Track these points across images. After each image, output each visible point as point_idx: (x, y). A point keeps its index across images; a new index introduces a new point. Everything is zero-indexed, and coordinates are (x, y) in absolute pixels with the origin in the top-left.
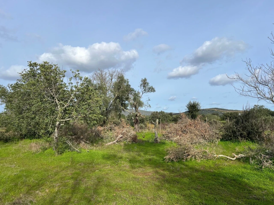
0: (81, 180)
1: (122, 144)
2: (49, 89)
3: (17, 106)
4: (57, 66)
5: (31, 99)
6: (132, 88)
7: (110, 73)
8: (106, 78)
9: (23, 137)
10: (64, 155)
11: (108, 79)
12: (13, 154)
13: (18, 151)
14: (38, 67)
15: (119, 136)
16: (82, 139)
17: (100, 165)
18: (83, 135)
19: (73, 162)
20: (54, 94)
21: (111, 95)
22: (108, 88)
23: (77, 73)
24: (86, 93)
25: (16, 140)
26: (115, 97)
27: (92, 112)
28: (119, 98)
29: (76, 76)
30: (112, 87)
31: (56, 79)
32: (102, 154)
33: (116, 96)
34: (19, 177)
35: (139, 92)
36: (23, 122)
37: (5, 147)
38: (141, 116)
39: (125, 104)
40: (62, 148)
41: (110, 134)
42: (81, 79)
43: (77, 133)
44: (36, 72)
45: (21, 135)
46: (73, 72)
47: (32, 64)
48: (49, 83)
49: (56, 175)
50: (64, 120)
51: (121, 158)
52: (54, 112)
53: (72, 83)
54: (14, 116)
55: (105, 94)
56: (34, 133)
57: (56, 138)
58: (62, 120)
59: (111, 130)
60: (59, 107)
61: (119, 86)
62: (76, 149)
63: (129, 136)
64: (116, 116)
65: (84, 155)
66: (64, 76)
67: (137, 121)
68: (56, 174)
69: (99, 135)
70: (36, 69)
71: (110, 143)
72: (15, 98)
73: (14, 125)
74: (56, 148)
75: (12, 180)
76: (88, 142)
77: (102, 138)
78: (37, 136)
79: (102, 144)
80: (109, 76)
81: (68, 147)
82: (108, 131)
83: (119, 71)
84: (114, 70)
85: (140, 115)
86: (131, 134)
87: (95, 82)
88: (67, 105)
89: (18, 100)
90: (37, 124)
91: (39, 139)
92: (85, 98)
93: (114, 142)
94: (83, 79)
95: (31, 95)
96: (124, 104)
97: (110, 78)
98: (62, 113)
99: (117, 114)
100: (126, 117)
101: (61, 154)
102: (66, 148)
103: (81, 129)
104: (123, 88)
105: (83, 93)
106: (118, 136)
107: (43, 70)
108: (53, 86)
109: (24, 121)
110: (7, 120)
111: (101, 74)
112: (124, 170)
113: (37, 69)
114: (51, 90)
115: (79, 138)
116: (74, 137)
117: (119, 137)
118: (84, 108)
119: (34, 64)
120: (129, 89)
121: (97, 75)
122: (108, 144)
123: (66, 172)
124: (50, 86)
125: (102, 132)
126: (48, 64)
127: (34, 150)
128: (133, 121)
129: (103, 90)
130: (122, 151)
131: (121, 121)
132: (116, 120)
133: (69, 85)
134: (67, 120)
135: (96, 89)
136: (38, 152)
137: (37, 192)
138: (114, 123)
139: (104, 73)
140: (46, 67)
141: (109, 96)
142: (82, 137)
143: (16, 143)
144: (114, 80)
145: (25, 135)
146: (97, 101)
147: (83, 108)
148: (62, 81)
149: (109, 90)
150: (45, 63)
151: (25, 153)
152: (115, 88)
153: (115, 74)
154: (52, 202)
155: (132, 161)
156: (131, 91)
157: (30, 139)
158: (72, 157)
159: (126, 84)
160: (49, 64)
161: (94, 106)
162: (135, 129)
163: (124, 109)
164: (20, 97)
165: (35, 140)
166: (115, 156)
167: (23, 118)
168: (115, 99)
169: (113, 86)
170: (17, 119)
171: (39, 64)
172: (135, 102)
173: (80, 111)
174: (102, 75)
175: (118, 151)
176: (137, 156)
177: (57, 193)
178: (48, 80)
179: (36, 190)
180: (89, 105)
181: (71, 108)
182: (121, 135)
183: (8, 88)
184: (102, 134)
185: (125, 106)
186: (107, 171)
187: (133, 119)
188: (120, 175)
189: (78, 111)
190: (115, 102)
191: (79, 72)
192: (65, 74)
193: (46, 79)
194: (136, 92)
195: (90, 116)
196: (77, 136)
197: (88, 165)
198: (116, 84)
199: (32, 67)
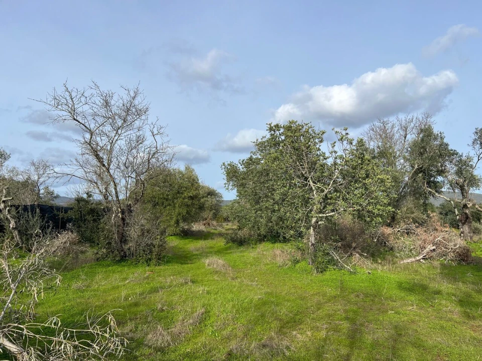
0: (362, 325)
1: (436, 263)
2: (298, 164)
3: (253, 191)
4: (309, 125)
5: (270, 180)
6: (452, 150)
7: (401, 125)
8: (393, 135)
9: (262, 239)
10: (327, 275)
11: (397, 136)
12: (251, 265)
13: (257, 260)
14: (282, 130)
15: (429, 247)
16: (355, 248)
17: (395, 302)
18: (355, 242)
19: (343, 288)
20: (306, 173)
21: (405, 167)
22: (398, 153)
23: (344, 133)
24: (361, 166)
25: (253, 242)
26: (412, 170)
27: (372, 201)
28: (421, 171)
29: (342, 138)
30: (407, 150)
31: (309, 147)
32: (397, 280)
33: (416, 167)
34: (265, 304)
35: (469, 158)
36: (261, 217)
37: (241, 252)
38: (477, 206)
39: (435, 183)
40: (323, 262)
41: (407, 243)
42: (351, 144)
43: (346, 238)
44: (279, 138)
45: (259, 236)
46: (336, 132)
47: (272, 127)
48: (298, 156)
49: (319, 309)
50: (324, 215)
51: (438, 292)
52: (307, 202)
53: (336, 152)
54: (248, 206)
55: (392, 164)
56: (277, 233)
57: (313, 245)
58: (320, 215)
59: (408, 233)
60: (314, 193)
61: (423, 147)
62: (346, 266)
63: (452, 249)
64: (417, 206)
65: (363, 279)
66: (321, 142)
67: (467, 218)
68: (319, 306)
69: (385, 243)
70: (278, 133)
71: (409, 260)
72: (250, 179)
73: (249, 221)
74: (313, 262)
75: (257, 307)
76: (366, 254)
77: (392, 249)
78: (281, 238)
79: (392, 261)
80: (400, 130)
81: (332, 262)
82: (402, 235)
83: (421, 119)
84: (410, 117)
85: (474, 205)
86: (455, 245)
87: (372, 145)
88: (329, 189)
89: (253, 183)
90: (281, 219)
91: (284, 242)
92: (358, 175)
93: (418, 258)
94: (354, 143)
95: (270, 174)
96: (433, 183)
97: (402, 133)
98: (321, 203)
99: (418, 203)
100: (437, 208)
101: (322, 272)
102: (329, 262)
103: (351, 230)
104: (430, 152)
105: (354, 168)
106: (425, 248)
107: (289, 134)
108: (305, 158)
109: (263, 215)
110: (240, 212)
111: (383, 127)
112: (450, 320)
113: (280, 135)
114: (301, 165)
115: (350, 246)
116: (340, 244)
117: (427, 249)
118: (359, 193)
119: (275, 126)
120: (445, 152)
121: (376, 131)
122: (405, 261)
123: (334, 305)
124: (300, 159)
125: (392, 238)
126: (295, 123)
127: (279, 260)
128: (458, 217)
129: (388, 159)
130: (438, 279)
131: (428, 216)
132: (417, 214)
133: (330, 155)
134: (329, 214)
135: (374, 158)
136: (286, 265)
137: (294, 333)
138: (415, 221)
139: (389, 125)
140: (292, 129)
141: (401, 169)
142: (354, 245)
143: (253, 248)
144: (411, 137)
145: (264, 236)
146: (382, 181)
147: (356, 195)
148: (319, 150)
149: (400, 156)
150: (290, 123)
151: (268, 264)
152: (411, 153)
153: (412, 125)
154: (319, 355)
155: (464, 302)
156: (449, 156)
157: (272, 243)
158: (341, 281)
159: (437, 143)
160: (297, 124)
161: (375, 190)
162: (462, 235)
163: (435, 192)
164: (256, 179)
165: (278, 245)
166: (424, 288)
167: (261, 210)
168: (413, 174)
169: (409, 149)
170: (253, 212)
171: (282, 126)
172: (460, 177)
173: (351, 199)
174: (385, 131)
175: (429, 278)
176: (474, 294)
177: (325, 340)
178: (297, 150)
179: (291, 329)
180: (366, 189)
181: (336, 195)
182: (432, 245)
183: (239, 165)
184: (392, 242)
185: (436, 186)
186: (412, 316)
187: (457, 213)
188: (442, 327)
189: (347, 199)
190: (415, 179)
191: (347, 132)
192: (324, 136)
193: (294, 149)
194: (464, 158)
195: (370, 208)
196: (345, 243)
197: (372, 298)
198: (415, 144)
199: (273, 132)
